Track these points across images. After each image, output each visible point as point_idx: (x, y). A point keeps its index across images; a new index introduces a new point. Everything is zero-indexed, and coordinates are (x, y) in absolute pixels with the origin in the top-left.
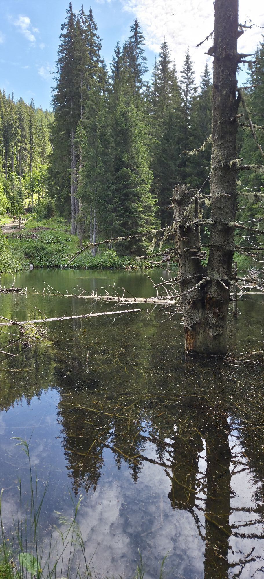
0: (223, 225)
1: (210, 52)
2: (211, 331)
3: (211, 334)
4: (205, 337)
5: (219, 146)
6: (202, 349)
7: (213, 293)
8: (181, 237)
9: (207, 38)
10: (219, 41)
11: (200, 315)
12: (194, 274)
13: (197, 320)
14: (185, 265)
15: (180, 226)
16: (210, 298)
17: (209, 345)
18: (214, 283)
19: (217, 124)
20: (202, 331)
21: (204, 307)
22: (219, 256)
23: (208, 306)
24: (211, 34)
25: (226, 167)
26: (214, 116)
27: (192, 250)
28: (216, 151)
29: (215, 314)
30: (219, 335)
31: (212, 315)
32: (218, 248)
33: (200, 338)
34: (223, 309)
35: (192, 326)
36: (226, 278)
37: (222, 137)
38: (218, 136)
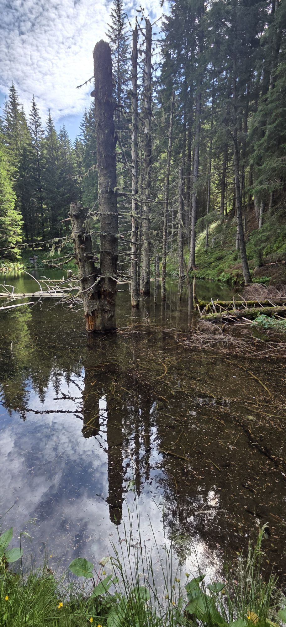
0: (111, 236)
1: (92, 94)
2: (106, 314)
3: (106, 316)
4: (103, 319)
5: (105, 175)
6: (101, 328)
7: (106, 286)
8: (80, 245)
9: (86, 83)
10: (100, 87)
11: (97, 304)
12: (91, 274)
13: (96, 307)
14: (84, 267)
15: (78, 236)
16: (104, 291)
17: (105, 325)
18: (107, 280)
19: (101, 156)
20: (100, 315)
21: (99, 298)
22: (109, 259)
23: (103, 297)
24: (90, 80)
25: (111, 192)
26: (99, 150)
27: (89, 255)
28: (102, 178)
29: (108, 302)
30: (112, 317)
31: (106, 303)
32: (109, 254)
33: (98, 321)
34: (114, 298)
35: (92, 312)
36: (115, 275)
37: (106, 168)
38: (104, 166)
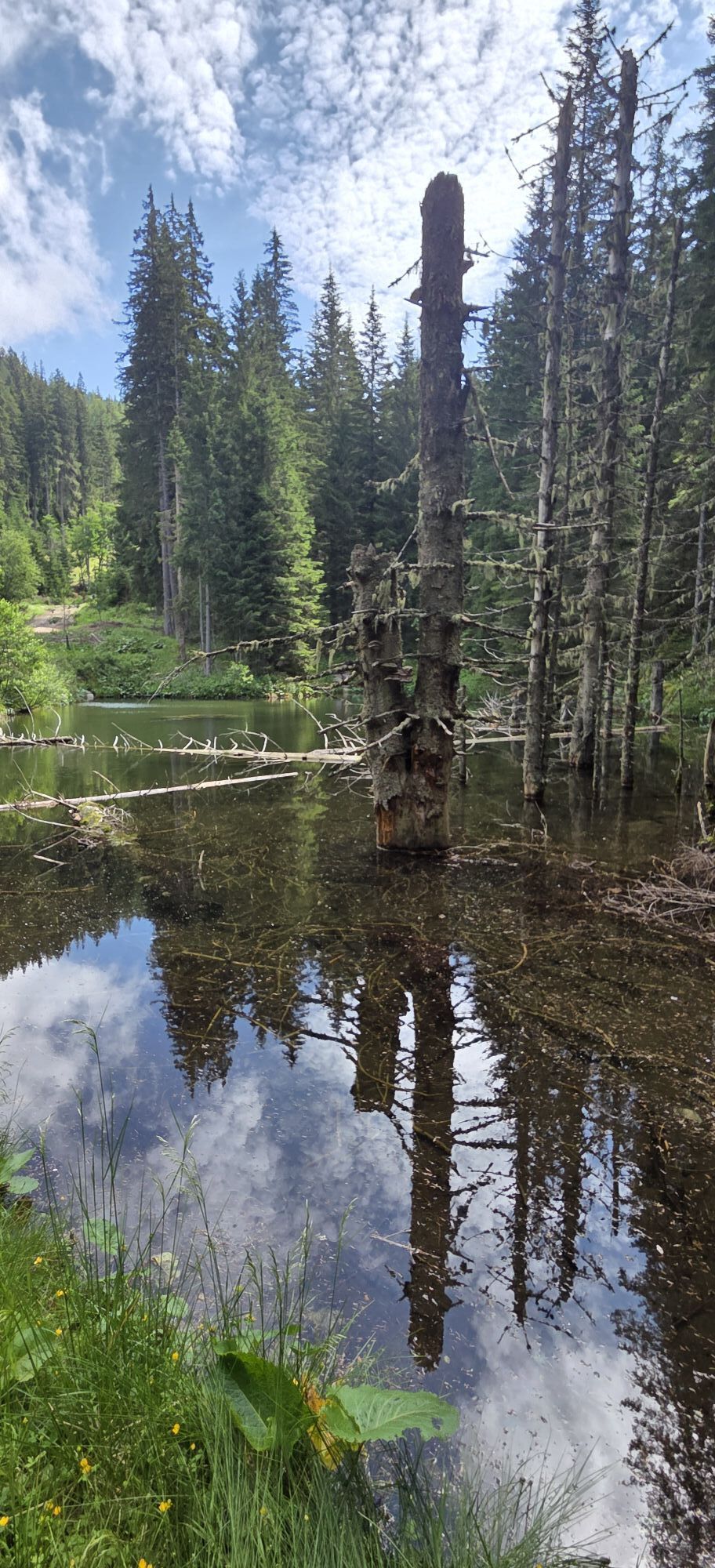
0: (440, 620)
1: (415, 298)
2: (421, 809)
3: (422, 815)
4: (413, 822)
5: (432, 476)
6: (407, 842)
7: (427, 743)
8: (366, 642)
9: (408, 272)
10: (431, 277)
11: (403, 782)
12: (391, 709)
13: (397, 791)
14: (374, 692)
15: (364, 620)
16: (420, 752)
17: (419, 835)
18: (427, 725)
19: (428, 433)
20: (406, 811)
21: (409, 768)
22: (436, 676)
23: (416, 767)
24: (417, 263)
25: (446, 515)
26: (423, 418)
27: (386, 665)
28: (427, 484)
29: (429, 779)
30: (436, 817)
31: (423, 781)
32: (433, 661)
33: (403, 823)
34: (443, 771)
35: (389, 802)
36: (447, 714)
37: (437, 459)
38: (431, 455)
